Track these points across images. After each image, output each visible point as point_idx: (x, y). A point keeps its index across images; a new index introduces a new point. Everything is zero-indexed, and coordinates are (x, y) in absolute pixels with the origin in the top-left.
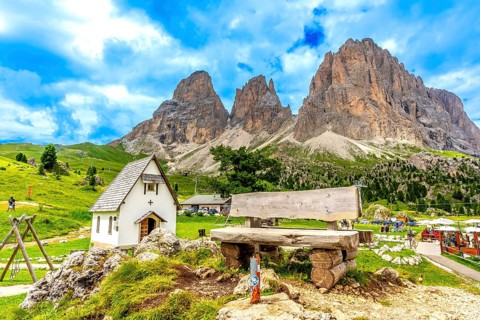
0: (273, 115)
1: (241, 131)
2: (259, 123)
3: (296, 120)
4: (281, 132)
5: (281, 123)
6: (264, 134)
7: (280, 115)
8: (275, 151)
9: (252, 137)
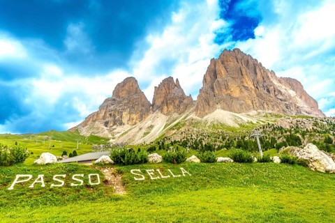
0: (181, 102)
1: (159, 114)
2: (171, 107)
3: (196, 104)
4: (187, 112)
5: (186, 107)
6: (175, 115)
7: (185, 101)
8: (184, 125)
9: (167, 118)
